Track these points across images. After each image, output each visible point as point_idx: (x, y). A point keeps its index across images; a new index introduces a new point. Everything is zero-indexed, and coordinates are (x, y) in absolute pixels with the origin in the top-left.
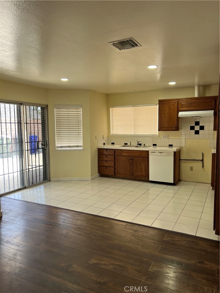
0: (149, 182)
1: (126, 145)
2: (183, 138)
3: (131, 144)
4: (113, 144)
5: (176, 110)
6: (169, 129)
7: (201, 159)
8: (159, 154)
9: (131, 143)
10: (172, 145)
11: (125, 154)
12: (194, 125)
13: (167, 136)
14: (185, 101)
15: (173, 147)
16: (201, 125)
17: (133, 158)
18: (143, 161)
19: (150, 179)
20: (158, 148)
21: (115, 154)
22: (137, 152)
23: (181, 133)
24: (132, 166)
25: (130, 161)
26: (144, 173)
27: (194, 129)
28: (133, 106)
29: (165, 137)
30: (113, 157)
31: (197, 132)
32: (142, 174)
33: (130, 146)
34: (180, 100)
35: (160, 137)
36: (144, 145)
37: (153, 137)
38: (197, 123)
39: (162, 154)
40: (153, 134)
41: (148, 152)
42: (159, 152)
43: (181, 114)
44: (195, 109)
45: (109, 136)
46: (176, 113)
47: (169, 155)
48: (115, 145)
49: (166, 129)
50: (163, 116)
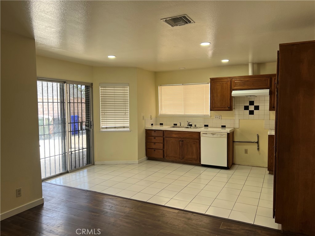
0: (200, 166)
1: (175, 126)
2: (237, 118)
3: (180, 125)
4: (161, 124)
5: (229, 89)
6: (222, 109)
7: (256, 141)
8: (211, 136)
9: (180, 123)
10: (225, 126)
11: (174, 136)
12: (248, 105)
13: (220, 117)
14: (238, 80)
15: (226, 129)
16: (255, 104)
17: (183, 140)
18: (194, 143)
19: (202, 163)
20: (209, 129)
21: (164, 135)
22: (188, 134)
23: (235, 113)
24: (182, 148)
25: (180, 142)
26: (195, 156)
27: (248, 109)
28: (183, 85)
29: (217, 117)
30: (162, 138)
31: (251, 113)
32: (193, 157)
33: (180, 127)
34: (233, 78)
35: (212, 118)
36: (195, 126)
37: (204, 117)
38: (252, 103)
39: (215, 136)
40: (205, 114)
41: (199, 133)
42: (212, 134)
43: (234, 93)
44: (249, 87)
45: (157, 116)
46: (229, 92)
47: (222, 136)
48: (163, 126)
49: (219, 108)
50: (215, 95)
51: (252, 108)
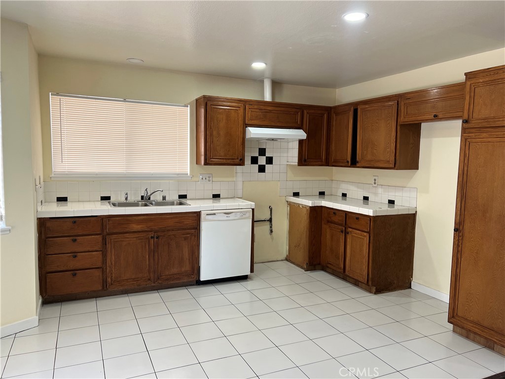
2: (240, 179)
3: (126, 199)
4: (62, 200)
7: (268, 217)
9: (127, 194)
11: (136, 227)
12: (257, 154)
13: (209, 177)
16: (268, 155)
17: (159, 234)
18: (186, 239)
19: (203, 278)
21: (102, 230)
22: (171, 218)
23: (236, 171)
24: (156, 254)
25: (152, 241)
26: (187, 267)
28: (125, 101)
29: (204, 179)
30: (99, 238)
31: (262, 169)
32: (183, 270)
35: (194, 179)
37: (179, 178)
38: (262, 152)
40: (178, 171)
41: (197, 215)
42: (225, 213)
43: (254, 132)
44: (273, 124)
46: (241, 129)
49: (222, 160)
50: (215, 133)
51: (262, 161)
